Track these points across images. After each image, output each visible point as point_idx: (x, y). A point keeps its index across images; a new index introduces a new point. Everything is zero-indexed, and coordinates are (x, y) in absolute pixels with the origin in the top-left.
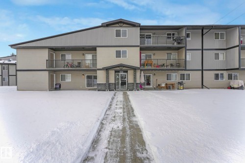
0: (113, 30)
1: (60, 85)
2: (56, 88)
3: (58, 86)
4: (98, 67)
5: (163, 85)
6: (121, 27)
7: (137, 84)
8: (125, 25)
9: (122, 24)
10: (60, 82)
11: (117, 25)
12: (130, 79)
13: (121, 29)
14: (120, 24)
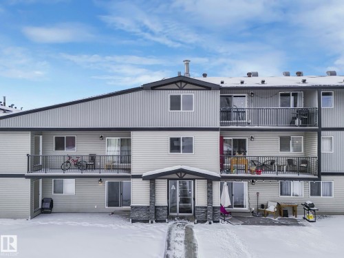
0: (165, 96)
1: (52, 201)
2: (42, 209)
3: (47, 205)
4: (134, 172)
5: (272, 208)
6: (181, 89)
7: (214, 208)
8: (188, 86)
9: (183, 84)
10: (52, 195)
11: (174, 86)
12: (200, 199)
13: (182, 94)
14: (179, 84)
